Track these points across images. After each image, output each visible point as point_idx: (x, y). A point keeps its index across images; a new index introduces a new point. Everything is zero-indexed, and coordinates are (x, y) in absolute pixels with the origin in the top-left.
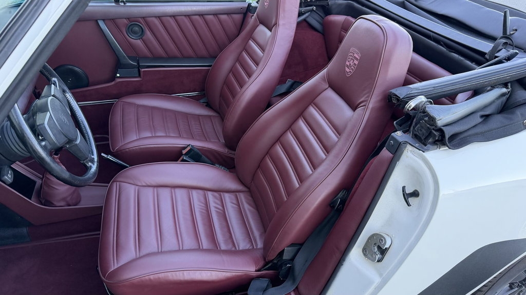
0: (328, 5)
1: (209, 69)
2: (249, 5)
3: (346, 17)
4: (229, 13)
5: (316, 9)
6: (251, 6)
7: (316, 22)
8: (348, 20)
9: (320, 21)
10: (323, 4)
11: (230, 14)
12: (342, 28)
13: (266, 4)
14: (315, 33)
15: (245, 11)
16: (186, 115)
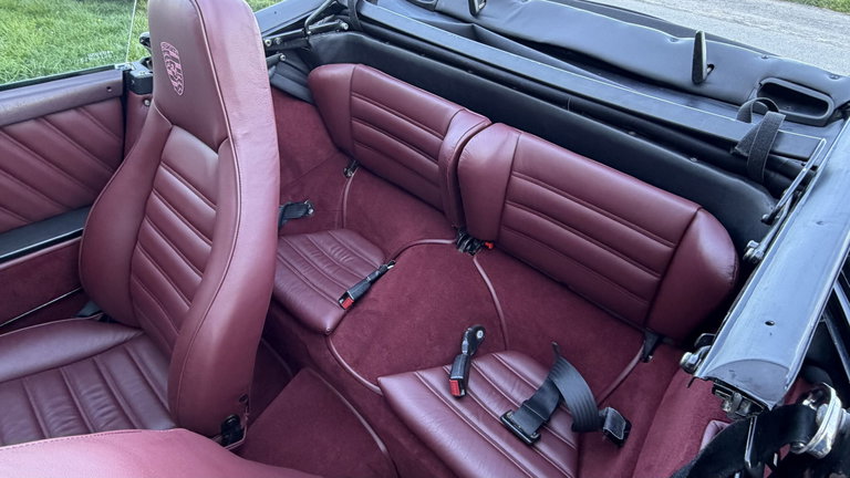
0: (309, 45)
1: (79, 242)
2: (127, 75)
3: (353, 66)
4: (80, 104)
5: (287, 58)
6: (132, 77)
7: (293, 83)
8: (362, 73)
9: (301, 79)
10: (298, 45)
11: (82, 106)
12: (351, 90)
13: (175, 84)
14: (296, 103)
15: (121, 93)
16: (56, 372)
